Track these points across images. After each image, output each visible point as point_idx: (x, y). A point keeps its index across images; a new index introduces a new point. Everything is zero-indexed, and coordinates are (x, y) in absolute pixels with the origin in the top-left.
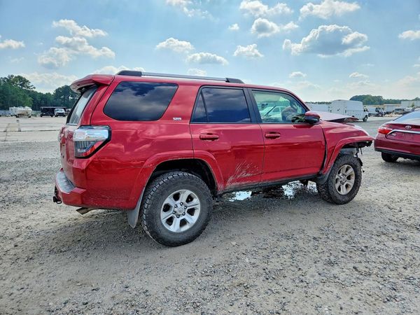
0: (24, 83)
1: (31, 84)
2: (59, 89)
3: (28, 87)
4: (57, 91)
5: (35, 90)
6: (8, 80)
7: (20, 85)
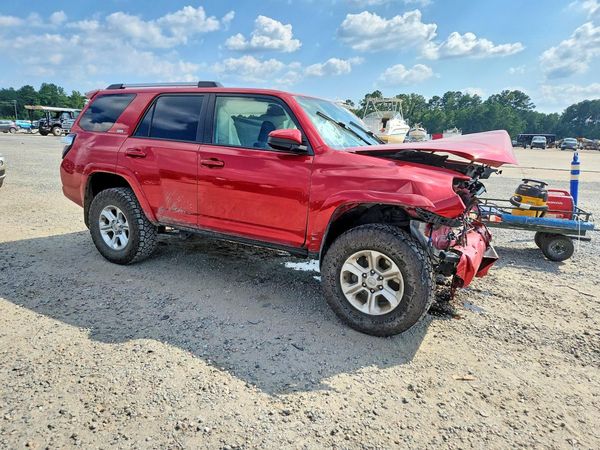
0: (520, 101)
1: (530, 102)
2: (573, 106)
3: (525, 106)
4: (570, 110)
5: (534, 110)
6: (501, 98)
7: (515, 103)
